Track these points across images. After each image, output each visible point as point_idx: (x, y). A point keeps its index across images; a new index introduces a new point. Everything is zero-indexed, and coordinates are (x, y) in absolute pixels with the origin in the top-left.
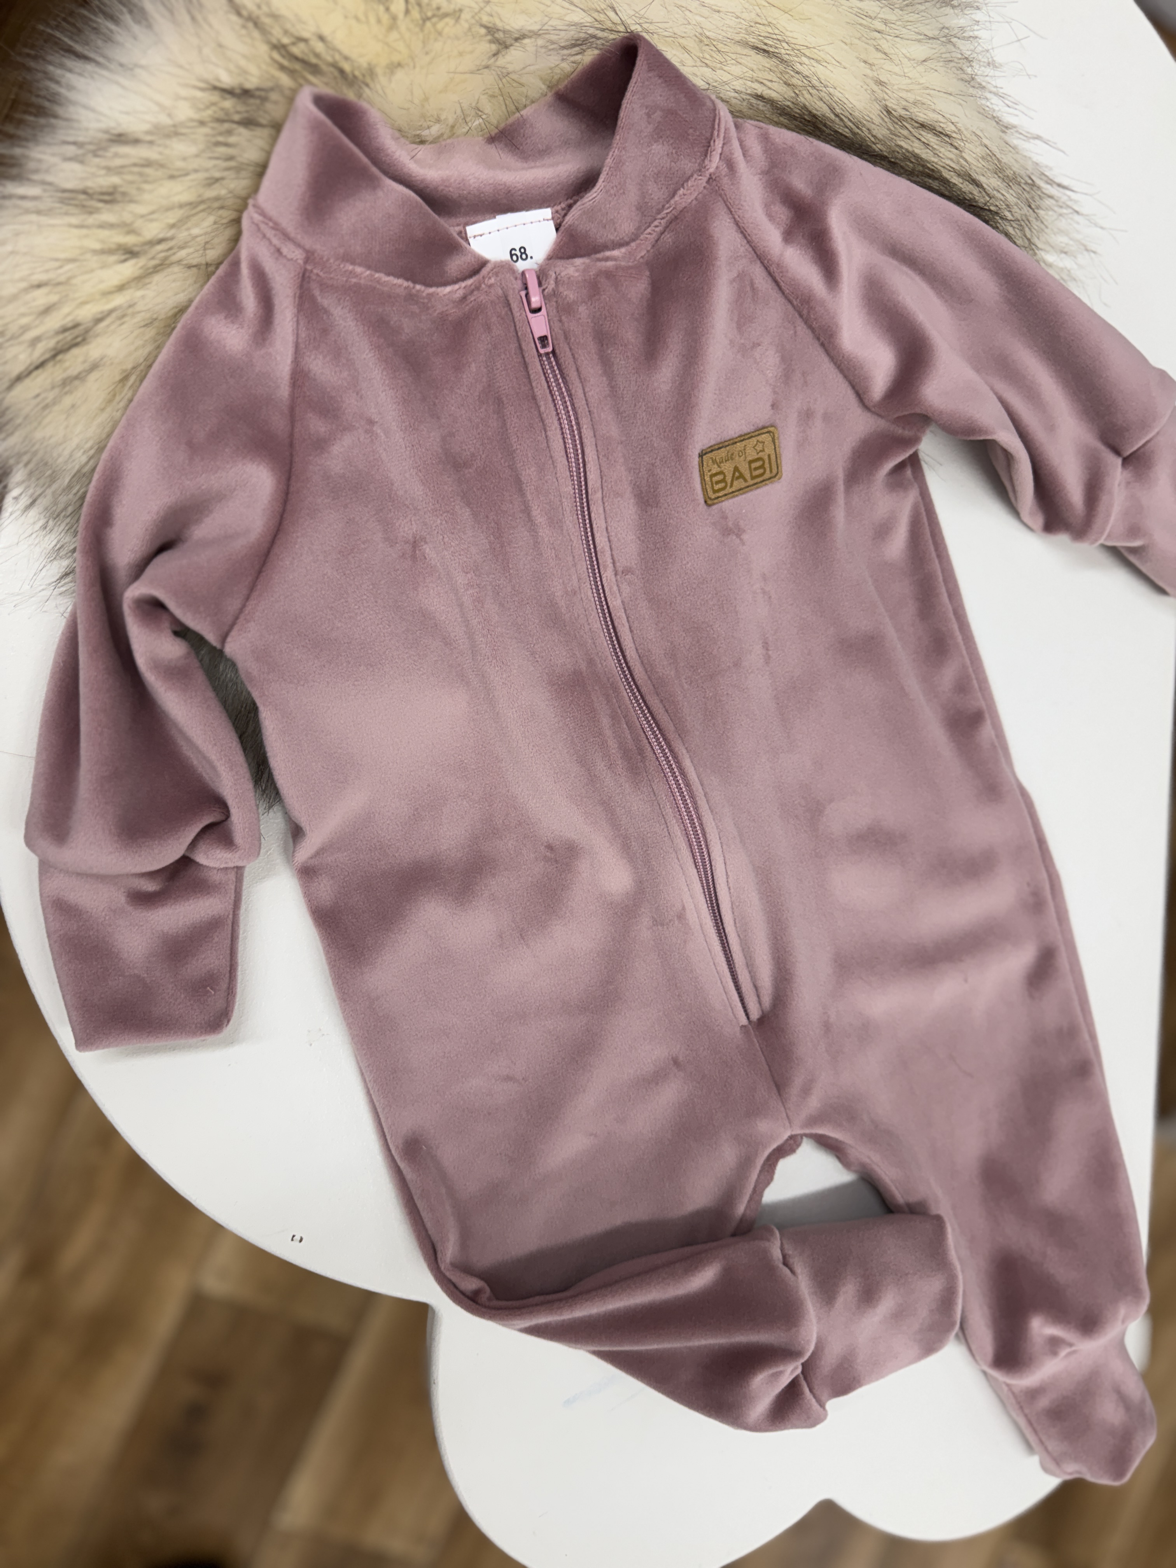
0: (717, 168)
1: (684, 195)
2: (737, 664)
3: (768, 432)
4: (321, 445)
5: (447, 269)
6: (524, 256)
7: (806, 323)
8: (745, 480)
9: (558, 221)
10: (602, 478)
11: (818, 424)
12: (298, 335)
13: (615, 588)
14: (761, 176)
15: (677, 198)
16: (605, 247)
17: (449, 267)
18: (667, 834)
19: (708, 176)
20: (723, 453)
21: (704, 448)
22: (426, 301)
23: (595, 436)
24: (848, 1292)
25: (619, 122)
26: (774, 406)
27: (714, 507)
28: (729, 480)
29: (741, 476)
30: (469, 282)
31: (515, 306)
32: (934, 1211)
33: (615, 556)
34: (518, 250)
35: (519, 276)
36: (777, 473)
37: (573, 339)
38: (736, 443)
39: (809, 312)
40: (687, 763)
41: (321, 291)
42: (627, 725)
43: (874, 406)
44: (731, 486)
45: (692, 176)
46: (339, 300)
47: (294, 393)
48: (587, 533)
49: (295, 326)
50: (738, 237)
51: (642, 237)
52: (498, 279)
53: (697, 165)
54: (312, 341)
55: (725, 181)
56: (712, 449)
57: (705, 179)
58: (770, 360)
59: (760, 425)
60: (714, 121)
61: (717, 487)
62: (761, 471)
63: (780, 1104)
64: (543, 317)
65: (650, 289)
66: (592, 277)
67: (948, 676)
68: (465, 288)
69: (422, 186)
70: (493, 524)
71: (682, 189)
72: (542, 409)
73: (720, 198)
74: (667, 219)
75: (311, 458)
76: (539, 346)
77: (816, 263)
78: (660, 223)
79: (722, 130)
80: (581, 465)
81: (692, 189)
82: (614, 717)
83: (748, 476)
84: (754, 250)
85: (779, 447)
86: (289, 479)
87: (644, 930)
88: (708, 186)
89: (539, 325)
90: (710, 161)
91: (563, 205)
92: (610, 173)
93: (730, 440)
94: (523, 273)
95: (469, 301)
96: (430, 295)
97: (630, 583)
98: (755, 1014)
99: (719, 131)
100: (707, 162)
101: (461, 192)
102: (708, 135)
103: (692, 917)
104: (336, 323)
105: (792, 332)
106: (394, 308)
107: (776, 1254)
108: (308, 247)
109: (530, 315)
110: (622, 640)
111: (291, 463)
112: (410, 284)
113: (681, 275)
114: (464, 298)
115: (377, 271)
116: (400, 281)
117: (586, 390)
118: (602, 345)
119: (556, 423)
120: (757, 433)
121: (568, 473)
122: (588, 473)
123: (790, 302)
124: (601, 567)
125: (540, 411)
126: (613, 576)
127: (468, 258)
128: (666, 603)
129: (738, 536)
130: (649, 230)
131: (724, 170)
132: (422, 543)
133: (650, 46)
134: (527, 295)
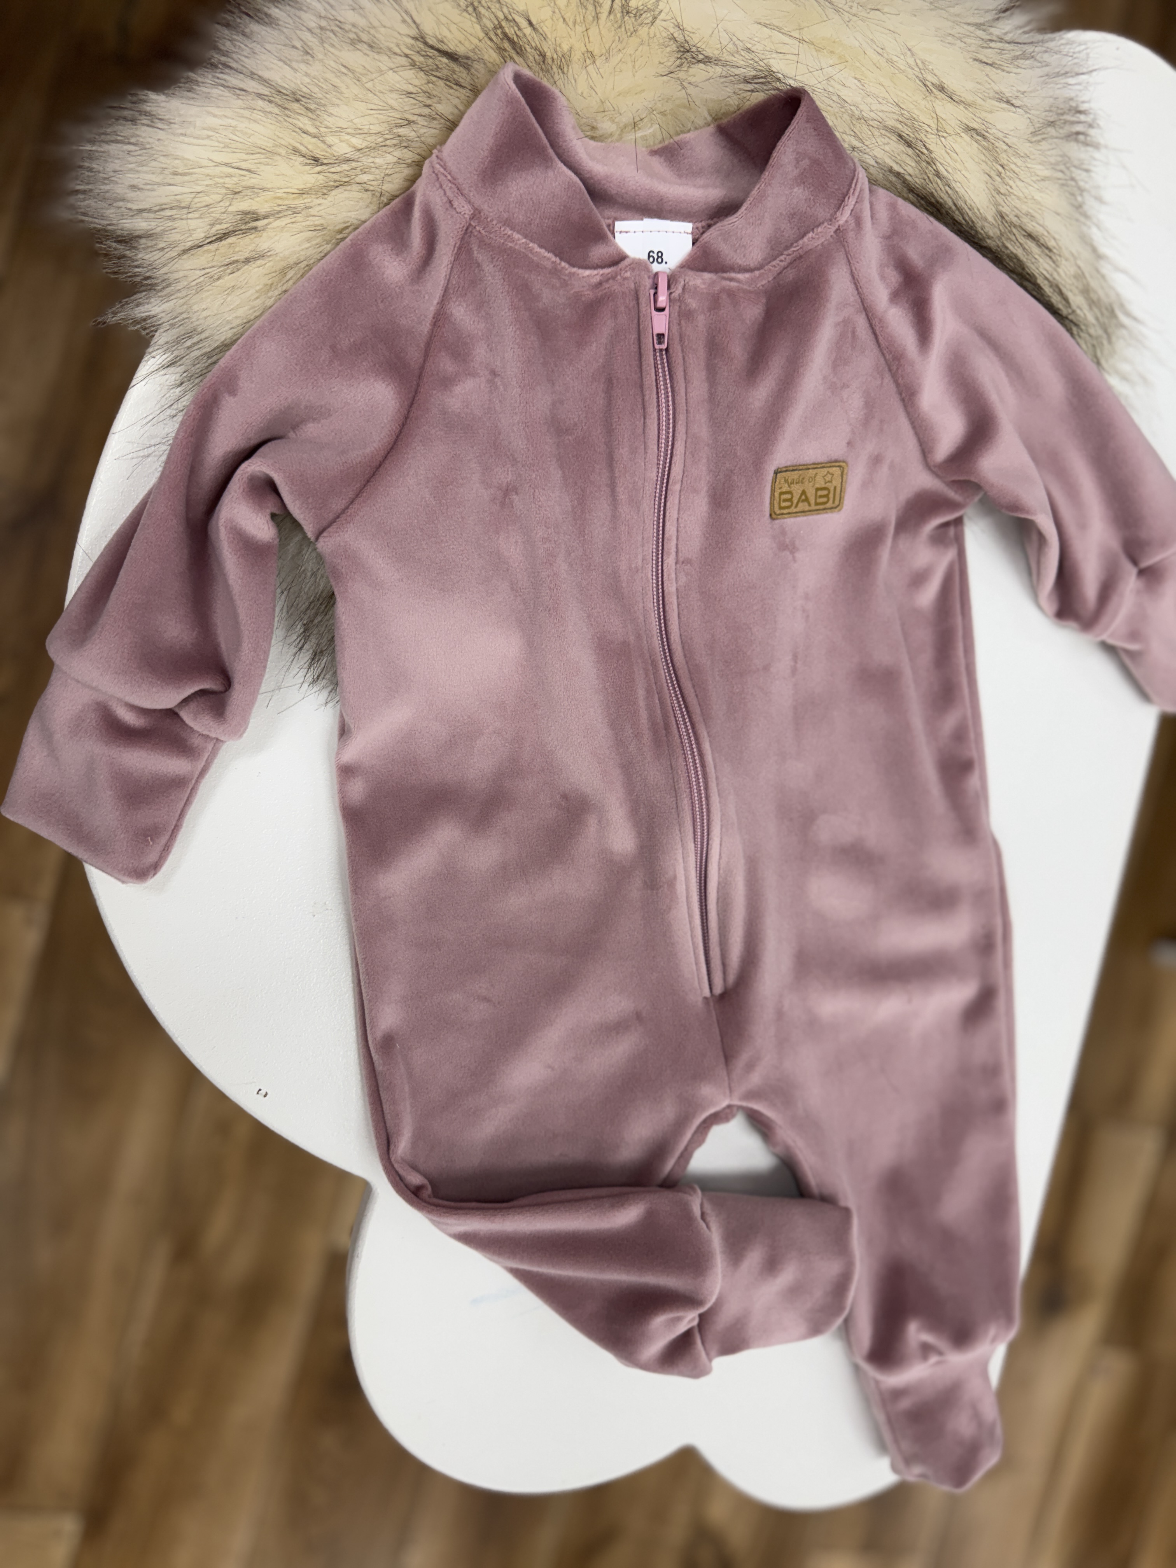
0: (847, 221)
1: (813, 238)
2: (766, 668)
3: (838, 466)
4: (447, 383)
5: (591, 254)
6: (660, 260)
7: (893, 377)
8: (809, 505)
9: (697, 237)
10: (684, 473)
11: (884, 470)
12: (449, 280)
13: (673, 576)
14: (881, 240)
15: (805, 239)
16: (732, 269)
17: (593, 253)
18: (675, 806)
19: (837, 227)
20: (795, 475)
21: (781, 466)
22: (567, 278)
23: (686, 433)
24: (754, 1257)
25: (771, 161)
26: (849, 443)
27: (777, 522)
28: (795, 500)
29: (807, 500)
30: (607, 271)
31: (643, 301)
32: (842, 1203)
33: (680, 546)
34: (656, 253)
35: (652, 276)
36: (838, 505)
37: (686, 343)
38: (809, 469)
39: (898, 369)
40: (707, 746)
41: (479, 246)
42: (659, 700)
43: (935, 466)
44: (796, 506)
45: (823, 223)
46: (493, 259)
47: (433, 332)
48: (659, 519)
49: (448, 273)
50: (851, 287)
51: (766, 268)
52: (634, 274)
53: (829, 215)
54: (460, 289)
55: (851, 234)
56: (786, 470)
57: (834, 229)
58: (855, 402)
59: (833, 459)
60: (853, 180)
61: (783, 504)
62: (824, 500)
63: (725, 1073)
64: (664, 317)
65: (763, 315)
66: (716, 292)
67: (950, 722)
68: (602, 275)
69: (587, 176)
70: (579, 491)
71: (811, 233)
72: (647, 398)
73: (843, 250)
74: (793, 256)
75: (435, 392)
76: (655, 341)
77: (913, 327)
78: (785, 259)
79: (858, 190)
80: (669, 456)
81: (821, 235)
82: (648, 691)
83: (812, 501)
84: (862, 302)
85: (846, 482)
86: (411, 405)
87: (635, 890)
88: (835, 236)
89: (660, 323)
90: (842, 214)
91: (703, 224)
92: (753, 203)
93: (804, 465)
94: (657, 274)
95: (603, 288)
96: (572, 275)
97: (687, 574)
98: (718, 989)
99: (854, 190)
100: (838, 214)
101: (619, 190)
102: (845, 190)
103: (680, 888)
104: (485, 278)
105: (879, 382)
106: (539, 278)
107: (696, 1210)
108: (476, 205)
109: (654, 313)
110: (669, 623)
111: (416, 392)
112: (558, 260)
113: (793, 308)
114: (600, 284)
115: (531, 241)
116: (550, 255)
117: (689, 390)
118: (711, 355)
119: (655, 414)
120: (829, 465)
121: (656, 461)
122: (673, 465)
123: (883, 354)
124: (665, 553)
125: (643, 399)
126: (674, 564)
127: (611, 250)
128: (716, 599)
129: (792, 553)
130: (774, 263)
131: (852, 222)
132: (514, 493)
133: (812, 101)
134: (655, 294)
